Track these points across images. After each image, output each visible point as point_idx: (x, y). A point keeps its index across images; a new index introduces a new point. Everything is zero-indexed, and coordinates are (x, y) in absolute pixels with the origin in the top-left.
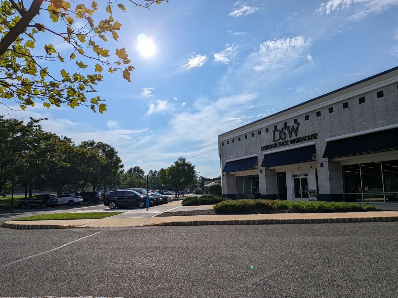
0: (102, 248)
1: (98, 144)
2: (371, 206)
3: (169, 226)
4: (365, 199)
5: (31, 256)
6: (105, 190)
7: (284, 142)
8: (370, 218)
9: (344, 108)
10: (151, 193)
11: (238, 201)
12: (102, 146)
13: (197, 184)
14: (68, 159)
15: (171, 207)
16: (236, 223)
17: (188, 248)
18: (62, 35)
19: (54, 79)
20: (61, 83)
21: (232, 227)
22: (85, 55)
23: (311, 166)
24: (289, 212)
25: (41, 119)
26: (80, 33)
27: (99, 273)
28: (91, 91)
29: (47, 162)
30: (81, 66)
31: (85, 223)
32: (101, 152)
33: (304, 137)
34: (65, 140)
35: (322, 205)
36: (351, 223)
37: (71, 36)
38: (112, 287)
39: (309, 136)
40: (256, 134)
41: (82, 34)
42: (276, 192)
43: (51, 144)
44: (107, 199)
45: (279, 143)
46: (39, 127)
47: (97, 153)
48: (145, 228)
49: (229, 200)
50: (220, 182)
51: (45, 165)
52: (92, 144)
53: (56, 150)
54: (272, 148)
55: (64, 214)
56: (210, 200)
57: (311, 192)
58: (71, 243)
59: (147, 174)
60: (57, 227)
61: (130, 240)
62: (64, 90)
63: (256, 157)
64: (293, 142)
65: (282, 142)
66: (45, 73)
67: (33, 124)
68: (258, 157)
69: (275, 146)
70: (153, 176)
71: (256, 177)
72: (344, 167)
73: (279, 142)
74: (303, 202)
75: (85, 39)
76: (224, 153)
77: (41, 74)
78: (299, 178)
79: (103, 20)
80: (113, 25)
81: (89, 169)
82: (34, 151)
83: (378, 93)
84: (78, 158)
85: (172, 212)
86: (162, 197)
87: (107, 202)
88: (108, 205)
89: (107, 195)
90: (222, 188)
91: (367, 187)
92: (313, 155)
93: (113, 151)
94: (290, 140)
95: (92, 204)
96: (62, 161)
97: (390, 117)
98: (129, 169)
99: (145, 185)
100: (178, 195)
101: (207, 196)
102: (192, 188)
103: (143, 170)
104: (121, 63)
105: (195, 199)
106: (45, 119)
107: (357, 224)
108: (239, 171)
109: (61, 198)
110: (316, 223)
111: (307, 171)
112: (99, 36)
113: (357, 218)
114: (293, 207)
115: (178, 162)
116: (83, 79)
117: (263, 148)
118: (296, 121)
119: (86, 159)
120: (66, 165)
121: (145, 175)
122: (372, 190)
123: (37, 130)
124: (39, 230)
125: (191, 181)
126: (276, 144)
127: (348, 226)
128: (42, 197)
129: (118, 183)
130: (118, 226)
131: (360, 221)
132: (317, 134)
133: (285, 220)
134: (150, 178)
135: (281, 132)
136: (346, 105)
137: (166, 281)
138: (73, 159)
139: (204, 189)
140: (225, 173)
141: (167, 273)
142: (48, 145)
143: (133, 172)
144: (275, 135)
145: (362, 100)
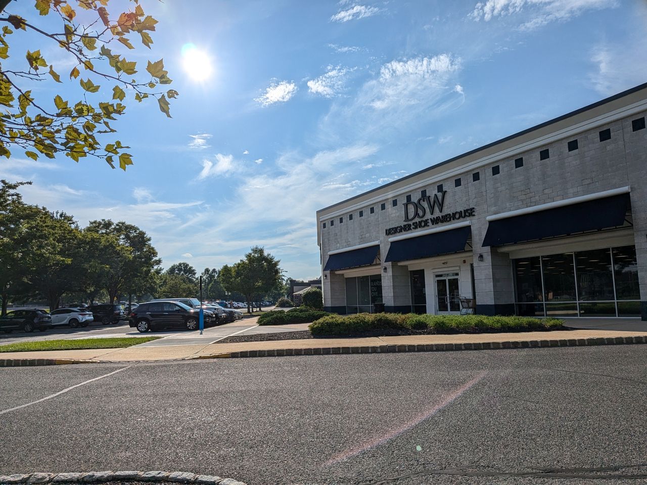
0: (126, 395)
1: (117, 225)
2: (558, 322)
3: (238, 357)
4: (548, 313)
5: (8, 410)
6: (130, 302)
7: (422, 221)
8: (556, 341)
9: (516, 167)
10: (206, 305)
11: (349, 316)
12: (124, 229)
13: (282, 291)
14: (68, 250)
15: (240, 328)
16: (346, 351)
17: (268, 391)
18: (55, 36)
19: (44, 111)
20: (55, 118)
21: (338, 357)
22: (95, 72)
23: (464, 259)
24: (429, 334)
25: (19, 183)
26: (87, 34)
27: (122, 434)
28: (105, 132)
29: (31, 255)
30: (89, 88)
31: (98, 355)
32: (123, 239)
33: (453, 213)
34: (63, 218)
35: (482, 321)
36: (526, 349)
37: (71, 40)
38: (144, 455)
39: (461, 212)
40: (378, 209)
41: (89, 35)
42: (409, 302)
43: (37, 225)
44: (135, 317)
45: (413, 224)
46: (18, 197)
47: (116, 240)
48: (198, 361)
49: (335, 315)
50: (320, 288)
51: (28, 261)
52: (108, 225)
53: (46, 236)
54: (404, 232)
55: (62, 340)
56: (304, 316)
57: (464, 302)
58: (74, 387)
59: (201, 275)
60: (50, 363)
61: (173, 380)
62: (60, 130)
63: (378, 246)
64: (436, 221)
65: (419, 222)
66: (28, 101)
67: (7, 191)
68: (380, 246)
69: (406, 228)
70: (211, 278)
71: (377, 279)
72: (516, 261)
73: (414, 221)
74: (451, 317)
75: (95, 45)
76: (326, 240)
77: (20, 103)
78: (445, 280)
79: (126, 13)
80: (142, 21)
81: (102, 268)
82: (9, 237)
83: (569, 143)
84: (84, 249)
85: (242, 336)
86: (225, 312)
87: (133, 321)
88: (136, 326)
89: (134, 309)
90: (323, 296)
91: (552, 293)
92: (468, 243)
93: (143, 237)
94: (431, 219)
95: (107, 324)
96: (58, 254)
97: (587, 182)
98: (170, 267)
99: (197, 292)
100: (251, 309)
101: (298, 309)
102: (274, 298)
103: (193, 269)
104: (155, 84)
105: (279, 315)
106: (28, 183)
107: (536, 351)
108: (350, 268)
109: (56, 315)
110: (471, 349)
111: (458, 268)
112: (119, 40)
113: (536, 342)
114: (436, 325)
115: (251, 254)
116: (91, 112)
117: (389, 232)
118: (440, 188)
119: (97, 249)
120: (63, 261)
121: (196, 276)
122: (559, 297)
123: (13, 202)
124: (21, 367)
125: (273, 285)
126: (409, 225)
127: (522, 353)
128: (24, 313)
129: (152, 290)
130: (153, 359)
131: (540, 345)
132: (474, 208)
133: (423, 346)
134: (205, 282)
135: (417, 206)
136: (519, 163)
137: (233, 444)
138: (76, 250)
139: (294, 298)
140: (328, 272)
141: (235, 432)
142: (34, 228)
143: (177, 272)
144: (408, 210)
145: (545, 155)
